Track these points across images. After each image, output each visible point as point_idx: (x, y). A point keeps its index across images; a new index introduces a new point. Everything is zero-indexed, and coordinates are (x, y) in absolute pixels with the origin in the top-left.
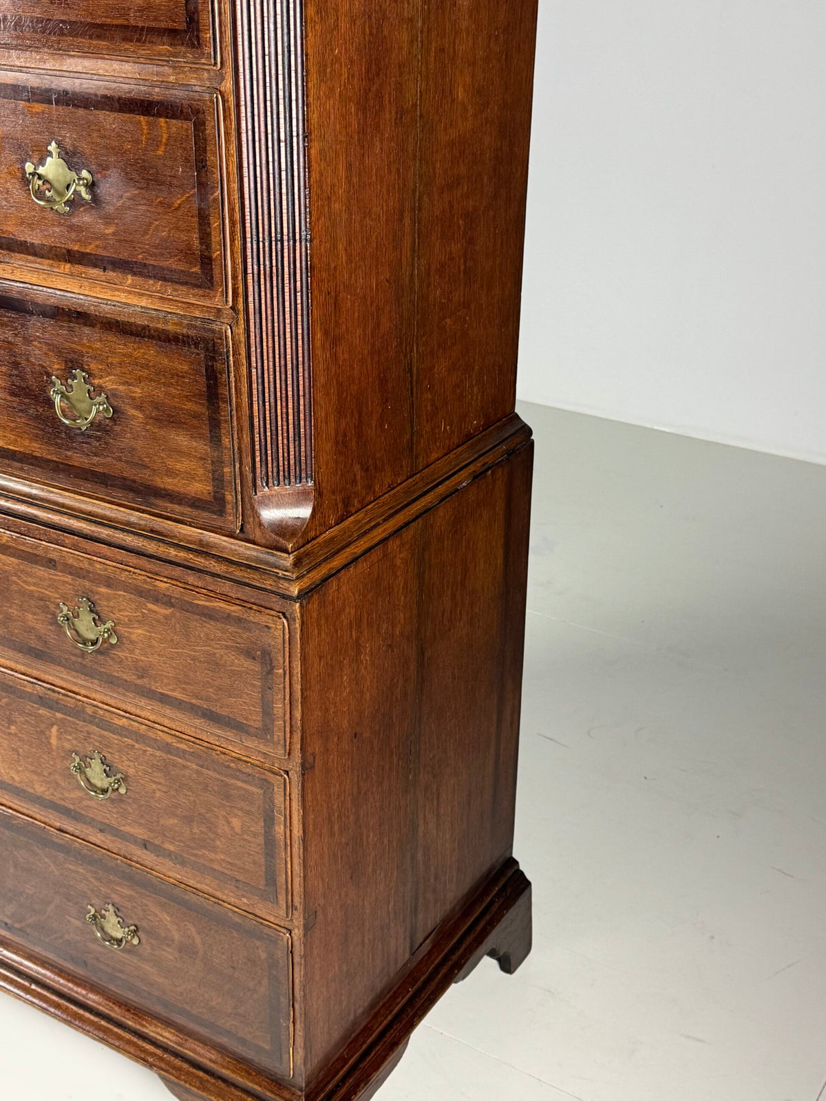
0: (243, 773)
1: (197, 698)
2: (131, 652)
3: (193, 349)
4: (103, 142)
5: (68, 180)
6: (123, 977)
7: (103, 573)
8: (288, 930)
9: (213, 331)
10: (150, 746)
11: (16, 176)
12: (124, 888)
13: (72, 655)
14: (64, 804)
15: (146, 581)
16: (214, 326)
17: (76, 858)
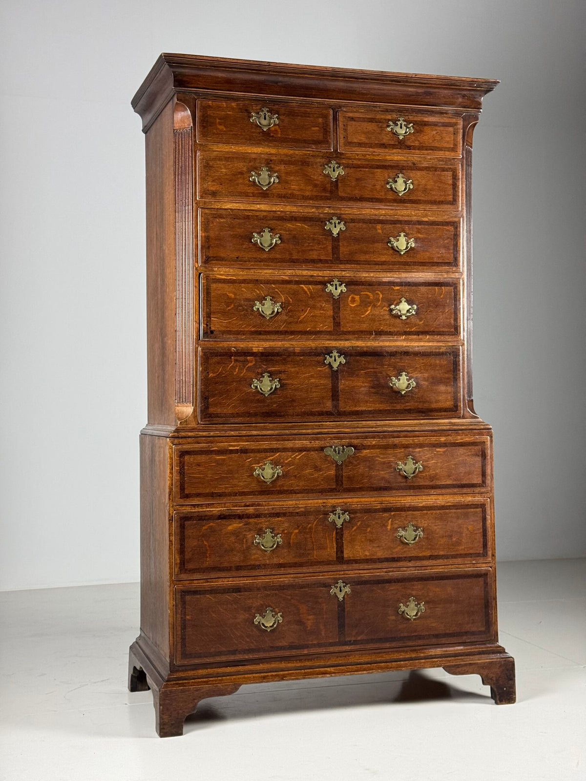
0: (474, 505)
1: (456, 480)
2: (429, 472)
3: (448, 356)
4: (421, 296)
5: (408, 309)
6: (416, 634)
7: (418, 443)
8: (491, 567)
9: (456, 349)
10: (435, 510)
11: (386, 310)
12: (418, 585)
13: (401, 483)
14: (391, 556)
15: (436, 441)
16: (457, 347)
17: (395, 582)
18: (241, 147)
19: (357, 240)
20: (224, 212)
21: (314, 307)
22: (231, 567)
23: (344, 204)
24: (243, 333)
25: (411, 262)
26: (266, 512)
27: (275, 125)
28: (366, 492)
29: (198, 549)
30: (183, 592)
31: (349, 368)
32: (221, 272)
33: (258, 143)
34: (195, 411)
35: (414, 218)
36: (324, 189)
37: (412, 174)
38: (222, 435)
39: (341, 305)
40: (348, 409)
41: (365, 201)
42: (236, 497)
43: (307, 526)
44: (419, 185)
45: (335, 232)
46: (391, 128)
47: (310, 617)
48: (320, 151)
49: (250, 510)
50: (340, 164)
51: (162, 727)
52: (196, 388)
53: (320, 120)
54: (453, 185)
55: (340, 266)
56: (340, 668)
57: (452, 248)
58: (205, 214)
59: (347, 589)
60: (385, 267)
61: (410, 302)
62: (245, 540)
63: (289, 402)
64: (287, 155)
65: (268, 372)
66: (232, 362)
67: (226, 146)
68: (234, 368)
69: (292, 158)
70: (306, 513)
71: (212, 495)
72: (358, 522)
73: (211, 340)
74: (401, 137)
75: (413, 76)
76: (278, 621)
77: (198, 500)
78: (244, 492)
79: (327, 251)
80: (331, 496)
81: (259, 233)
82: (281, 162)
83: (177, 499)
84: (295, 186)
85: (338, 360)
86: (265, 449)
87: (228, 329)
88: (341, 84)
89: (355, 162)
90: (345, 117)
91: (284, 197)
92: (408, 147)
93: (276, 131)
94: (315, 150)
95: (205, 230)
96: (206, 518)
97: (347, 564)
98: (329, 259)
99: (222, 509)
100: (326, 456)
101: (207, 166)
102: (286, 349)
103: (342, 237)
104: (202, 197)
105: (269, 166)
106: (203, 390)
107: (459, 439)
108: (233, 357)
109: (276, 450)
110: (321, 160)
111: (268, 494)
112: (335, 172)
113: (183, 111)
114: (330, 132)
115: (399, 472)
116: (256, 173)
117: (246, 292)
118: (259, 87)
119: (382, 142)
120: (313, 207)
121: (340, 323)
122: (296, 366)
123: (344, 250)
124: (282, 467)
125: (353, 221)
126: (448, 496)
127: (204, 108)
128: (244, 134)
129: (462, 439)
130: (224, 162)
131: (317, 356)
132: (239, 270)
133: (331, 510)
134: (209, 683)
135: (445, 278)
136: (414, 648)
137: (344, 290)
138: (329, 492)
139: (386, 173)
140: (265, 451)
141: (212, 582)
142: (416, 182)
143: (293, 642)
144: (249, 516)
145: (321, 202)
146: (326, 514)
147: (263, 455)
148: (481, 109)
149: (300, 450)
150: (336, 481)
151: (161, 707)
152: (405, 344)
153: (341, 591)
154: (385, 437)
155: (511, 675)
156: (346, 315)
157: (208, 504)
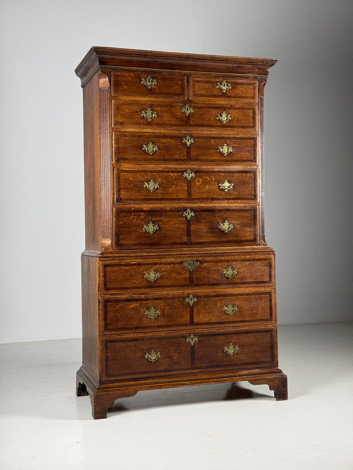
0: (265, 293)
1: (255, 280)
2: (240, 275)
3: (251, 211)
4: (236, 178)
5: (229, 186)
6: (233, 363)
7: (235, 259)
8: (274, 327)
9: (255, 207)
10: (243, 296)
11: (217, 186)
12: (235, 337)
13: (225, 281)
14: (220, 321)
15: (244, 258)
16: (255, 206)
17: (222, 335)
18: (136, 97)
19: (200, 148)
20: (127, 134)
21: (177, 185)
22: (132, 327)
23: (193, 128)
24: (138, 200)
25: (230, 160)
26: (151, 297)
27: (155, 85)
28: (206, 286)
29: (114, 318)
30: (106, 341)
31: (196, 219)
32: (126, 166)
33: (146, 95)
34: (112, 242)
35: (232, 136)
36: (182, 121)
37: (230, 111)
38: (127, 256)
39: (192, 184)
40: (196, 241)
41: (204, 126)
42: (135, 290)
43: (174, 305)
44: (234, 118)
45: (188, 144)
46: (219, 86)
47: (176, 354)
48: (180, 100)
49: (143, 297)
50: (191, 107)
51: (95, 414)
52: (113, 230)
53: (180, 82)
54: (253, 117)
55: (191, 162)
56: (192, 381)
57: (253, 152)
58: (117, 134)
59: (196, 339)
60: (216, 163)
61: (230, 182)
62: (140, 313)
63: (163, 237)
64: (161, 102)
65: (152, 221)
66: (132, 216)
67: (128, 97)
68: (133, 219)
69: (164, 103)
70: (173, 298)
71: (122, 289)
72: (202, 302)
73: (120, 204)
74: (224, 91)
75: (231, 58)
76: (158, 356)
77: (114, 291)
78: (139, 287)
79: (184, 154)
80: (187, 288)
81: (146, 145)
82: (158, 105)
83: (102, 291)
84: (166, 119)
85: (190, 214)
86: (151, 263)
87: (130, 198)
88: (191, 62)
89: (199, 105)
90: (193, 80)
91: (160, 125)
92: (228, 97)
93: (156, 88)
94: (177, 99)
95: (117, 144)
96: (119, 301)
97: (196, 325)
98: (185, 158)
99: (127, 296)
100: (184, 267)
101: (118, 108)
102: (162, 209)
103: (192, 147)
104: (115, 125)
105: (152, 108)
106: (116, 231)
107: (257, 257)
108: (132, 213)
109: (157, 264)
110: (180, 104)
111: (152, 288)
112: (188, 111)
113: (104, 78)
114: (185, 89)
115: (224, 275)
116: (145, 112)
117: (140, 177)
118: (146, 64)
119: (214, 94)
120: (176, 130)
121: (191, 194)
122: (167, 217)
123: (193, 153)
124: (160, 273)
125: (198, 137)
126: (251, 288)
127: (116, 77)
128: (138, 90)
129: (258, 257)
130: (127, 106)
131: (179, 212)
132: (136, 165)
133: (187, 296)
134: (121, 390)
135: (249, 169)
136: (233, 371)
137: (194, 176)
138: (185, 286)
139: (216, 111)
140: (151, 264)
141: (122, 336)
142: (232, 116)
143: (166, 368)
144: (142, 300)
145: (180, 127)
146: (184, 298)
147: (149, 266)
148: (268, 75)
149: (170, 264)
150: (190, 280)
151: (95, 403)
152: (227, 205)
153: (192, 340)
154: (216, 256)
155: (285, 385)
156: (194, 189)
157: (120, 293)
